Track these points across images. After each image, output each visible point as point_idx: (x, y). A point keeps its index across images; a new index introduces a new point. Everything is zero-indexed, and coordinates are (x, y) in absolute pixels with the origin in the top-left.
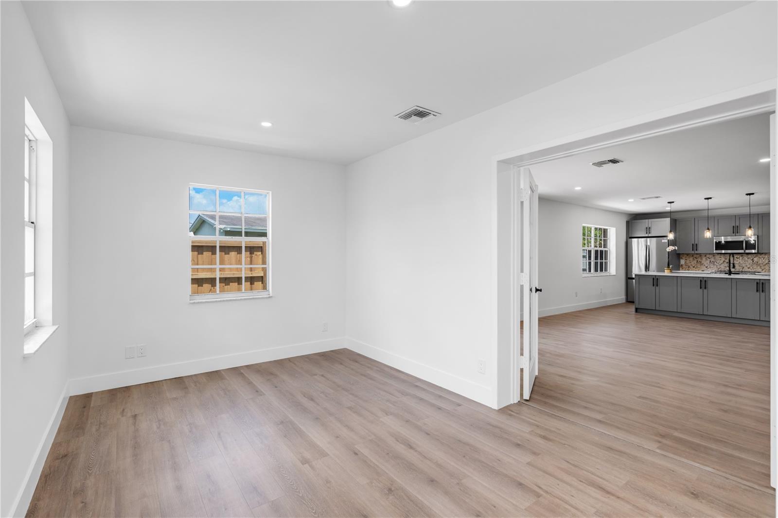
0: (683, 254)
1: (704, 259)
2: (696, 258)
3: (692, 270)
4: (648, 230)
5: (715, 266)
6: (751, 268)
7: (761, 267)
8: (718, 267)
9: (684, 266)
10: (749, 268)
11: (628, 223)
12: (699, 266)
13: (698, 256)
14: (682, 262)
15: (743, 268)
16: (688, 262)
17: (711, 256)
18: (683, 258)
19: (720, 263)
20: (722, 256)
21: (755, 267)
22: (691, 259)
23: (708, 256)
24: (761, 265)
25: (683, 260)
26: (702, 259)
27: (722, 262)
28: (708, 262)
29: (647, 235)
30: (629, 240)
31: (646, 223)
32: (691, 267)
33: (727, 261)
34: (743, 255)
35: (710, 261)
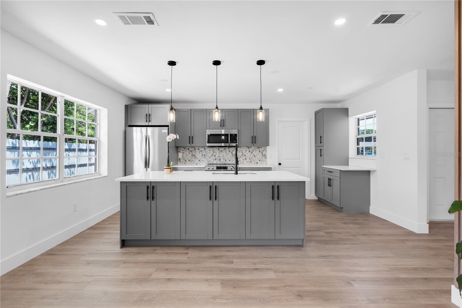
0: (181, 147)
1: (197, 151)
2: (191, 151)
4: (148, 117)
5: (206, 160)
6: (231, 160)
8: (208, 160)
9: (181, 160)
11: (127, 108)
13: (193, 149)
14: (180, 155)
15: (226, 161)
16: (185, 155)
17: (203, 149)
18: (181, 151)
19: (209, 156)
20: (212, 149)
22: (187, 152)
23: (201, 149)
25: (180, 153)
26: (196, 152)
27: (211, 155)
29: (147, 124)
30: (129, 129)
31: (146, 108)
32: (187, 160)
33: (214, 154)
34: (226, 148)
35: (202, 154)
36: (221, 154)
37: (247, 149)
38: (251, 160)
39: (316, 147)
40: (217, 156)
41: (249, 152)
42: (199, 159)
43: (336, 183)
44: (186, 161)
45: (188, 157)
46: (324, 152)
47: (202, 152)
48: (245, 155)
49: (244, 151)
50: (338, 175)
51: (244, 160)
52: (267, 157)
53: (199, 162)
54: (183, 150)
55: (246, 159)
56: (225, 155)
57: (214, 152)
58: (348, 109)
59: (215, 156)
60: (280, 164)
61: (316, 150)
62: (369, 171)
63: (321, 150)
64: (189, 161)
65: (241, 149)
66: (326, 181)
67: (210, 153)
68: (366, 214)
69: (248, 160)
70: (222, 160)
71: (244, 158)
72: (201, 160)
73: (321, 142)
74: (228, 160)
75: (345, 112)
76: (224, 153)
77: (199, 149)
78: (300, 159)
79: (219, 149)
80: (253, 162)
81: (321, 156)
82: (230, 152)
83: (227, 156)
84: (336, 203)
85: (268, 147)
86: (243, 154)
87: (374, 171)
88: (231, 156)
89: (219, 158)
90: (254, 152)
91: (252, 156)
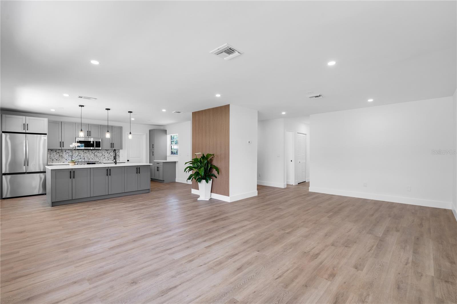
1: (64, 153)
2: (58, 153)
3: (55, 163)
4: (26, 126)
6: (94, 159)
7: (98, 158)
10: (92, 159)
12: (61, 159)
13: (60, 151)
16: (52, 156)
17: (69, 151)
19: (75, 157)
20: (77, 151)
21: (96, 158)
22: (55, 153)
23: (67, 151)
24: (99, 157)
26: (63, 153)
27: (76, 155)
28: (67, 155)
29: (24, 131)
30: (2, 134)
32: (55, 160)
33: (80, 155)
34: (89, 150)
35: (69, 155)
36: (86, 155)
37: (106, 151)
38: (109, 158)
39: (150, 150)
40: (82, 156)
41: (107, 153)
42: (66, 159)
43: (161, 169)
44: (53, 160)
45: (56, 157)
46: (155, 153)
47: (69, 153)
48: (104, 155)
49: (103, 153)
50: (162, 164)
51: (103, 158)
52: (120, 157)
53: (66, 161)
54: (50, 152)
55: (105, 158)
56: (88, 155)
57: (79, 153)
58: (166, 130)
59: (80, 156)
60: (128, 161)
61: (150, 152)
62: (175, 162)
63: (153, 152)
64: (56, 160)
65: (101, 151)
66: (156, 168)
67: (76, 154)
68: (174, 182)
69: (106, 158)
70: (86, 159)
71: (104, 157)
72: (68, 159)
73: (153, 148)
74: (91, 159)
75: (165, 132)
76: (88, 154)
77: (65, 151)
78: (140, 157)
79: (83, 151)
80: (110, 160)
81: (153, 155)
82: (93, 154)
83: (90, 156)
84: (161, 179)
85: (121, 150)
86: (102, 155)
87: (178, 162)
88: (94, 156)
89: (84, 157)
90: (111, 153)
91: (109, 155)
